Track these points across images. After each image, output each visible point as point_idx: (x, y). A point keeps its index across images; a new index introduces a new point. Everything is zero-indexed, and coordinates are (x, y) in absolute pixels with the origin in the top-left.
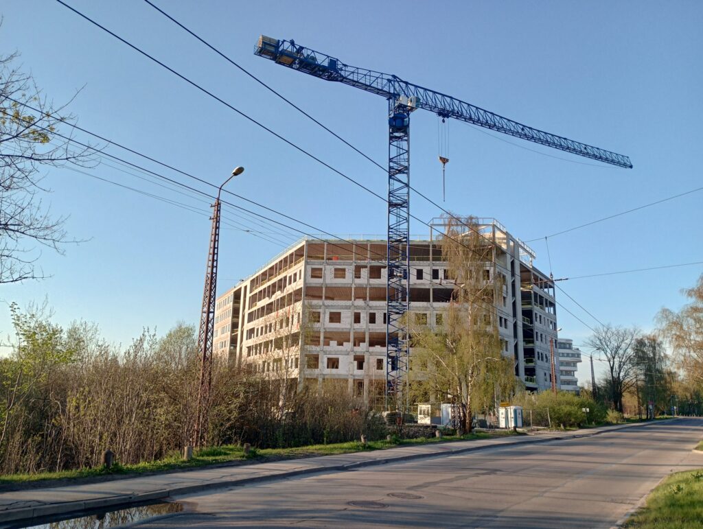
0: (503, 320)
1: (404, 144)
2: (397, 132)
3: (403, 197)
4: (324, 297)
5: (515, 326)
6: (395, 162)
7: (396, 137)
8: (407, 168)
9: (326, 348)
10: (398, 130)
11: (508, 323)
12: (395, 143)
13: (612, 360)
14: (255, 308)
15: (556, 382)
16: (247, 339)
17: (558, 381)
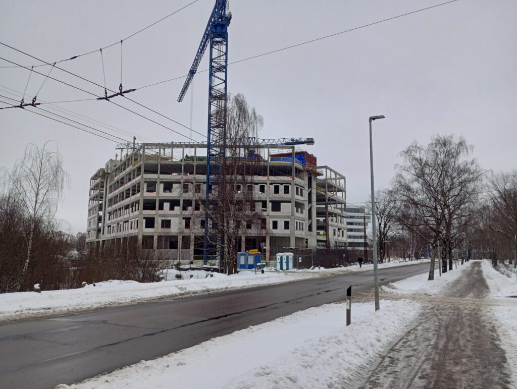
0: (299, 190)
1: (223, 48)
2: (217, 38)
3: (221, 91)
4: (159, 172)
5: (310, 194)
6: (215, 62)
7: (217, 42)
8: (225, 67)
9: (160, 212)
10: (219, 36)
11: (304, 191)
12: (216, 47)
13: (380, 219)
14: (113, 182)
15: (343, 236)
16: (108, 207)
17: (345, 235)
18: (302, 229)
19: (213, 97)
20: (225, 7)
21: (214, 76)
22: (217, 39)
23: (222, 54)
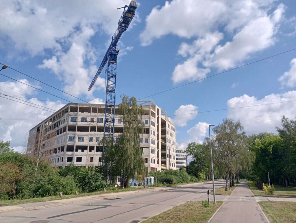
0: (153, 141)
1: (114, 66)
3: (113, 88)
4: (76, 130)
5: (158, 143)
6: (110, 73)
7: (112, 63)
8: (115, 76)
9: (76, 153)
11: (155, 142)
12: (111, 65)
14: (46, 135)
15: (174, 166)
16: (42, 149)
17: (176, 166)
18: (154, 163)
19: (108, 91)
20: (116, 46)
21: (110, 80)
22: (112, 61)
23: (114, 69)
